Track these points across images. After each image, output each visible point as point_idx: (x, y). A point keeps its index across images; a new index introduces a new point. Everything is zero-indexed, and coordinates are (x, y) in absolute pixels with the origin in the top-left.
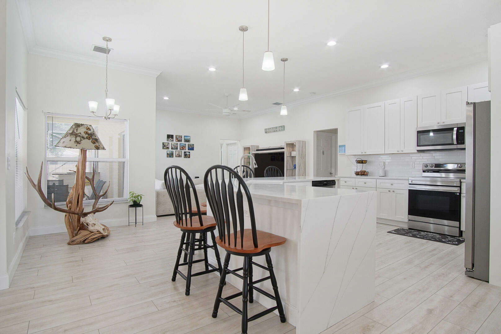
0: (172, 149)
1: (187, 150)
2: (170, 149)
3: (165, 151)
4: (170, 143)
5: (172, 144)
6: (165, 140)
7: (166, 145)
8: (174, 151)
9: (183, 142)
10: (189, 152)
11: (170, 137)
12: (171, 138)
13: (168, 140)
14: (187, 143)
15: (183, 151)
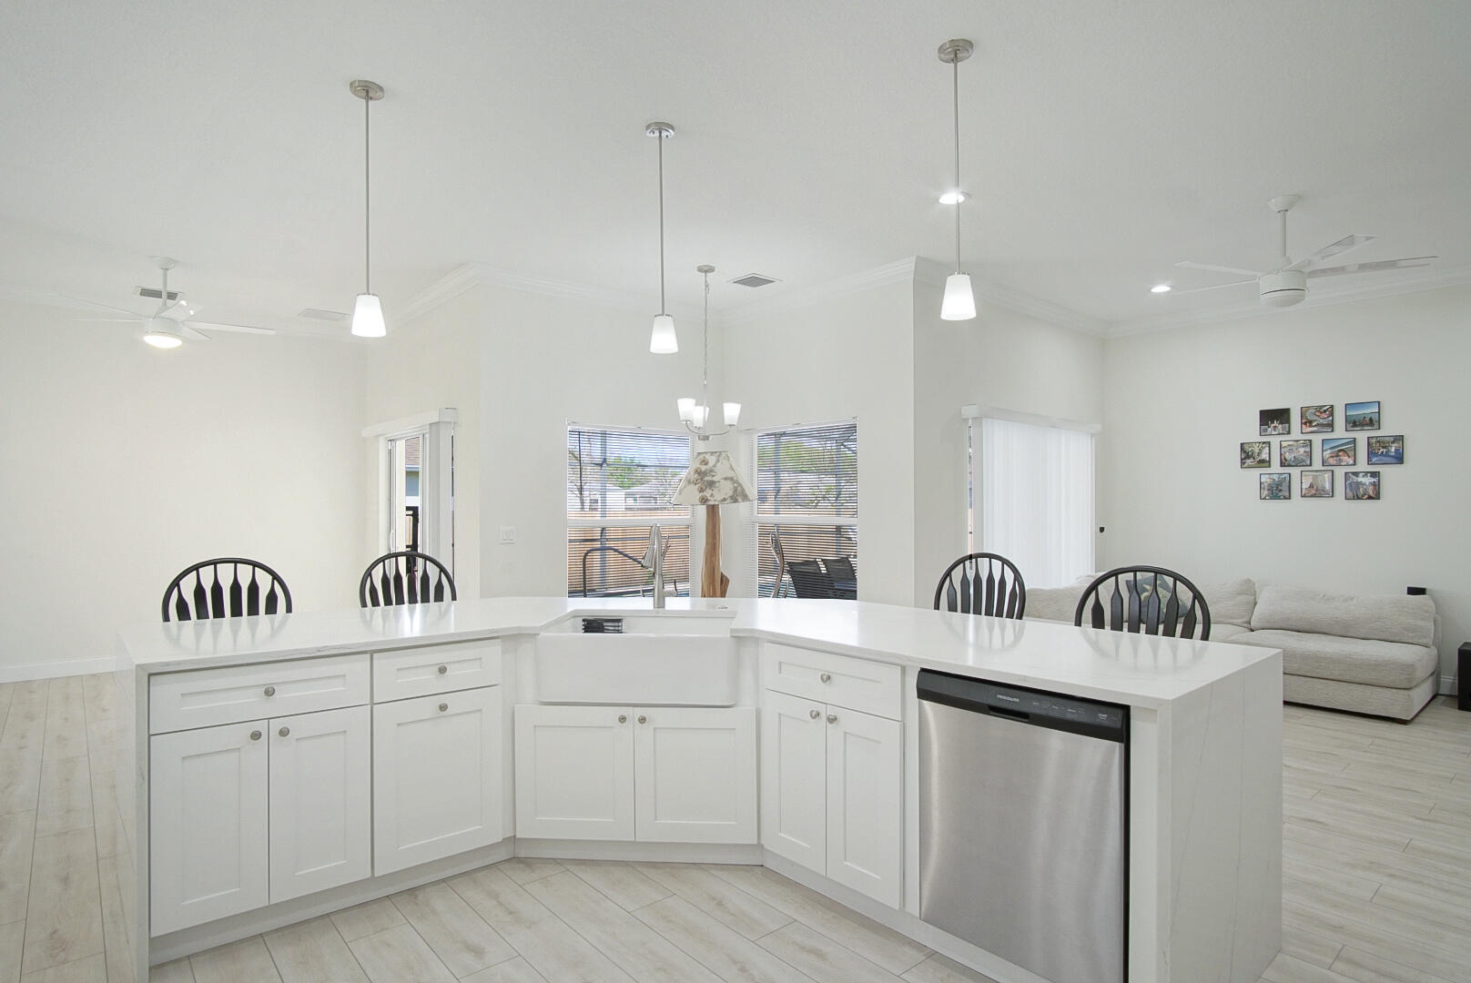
0: (1282, 465)
1: (1363, 465)
2: (1276, 466)
3: (1254, 476)
4: (1275, 441)
5: (1284, 444)
6: (1250, 431)
7: (1257, 450)
8: (1295, 472)
9: (1340, 431)
10: (1374, 474)
11: (1275, 417)
12: (1275, 423)
13: (1266, 430)
14: (1362, 436)
15: (1340, 473)
